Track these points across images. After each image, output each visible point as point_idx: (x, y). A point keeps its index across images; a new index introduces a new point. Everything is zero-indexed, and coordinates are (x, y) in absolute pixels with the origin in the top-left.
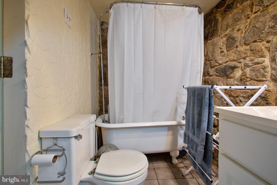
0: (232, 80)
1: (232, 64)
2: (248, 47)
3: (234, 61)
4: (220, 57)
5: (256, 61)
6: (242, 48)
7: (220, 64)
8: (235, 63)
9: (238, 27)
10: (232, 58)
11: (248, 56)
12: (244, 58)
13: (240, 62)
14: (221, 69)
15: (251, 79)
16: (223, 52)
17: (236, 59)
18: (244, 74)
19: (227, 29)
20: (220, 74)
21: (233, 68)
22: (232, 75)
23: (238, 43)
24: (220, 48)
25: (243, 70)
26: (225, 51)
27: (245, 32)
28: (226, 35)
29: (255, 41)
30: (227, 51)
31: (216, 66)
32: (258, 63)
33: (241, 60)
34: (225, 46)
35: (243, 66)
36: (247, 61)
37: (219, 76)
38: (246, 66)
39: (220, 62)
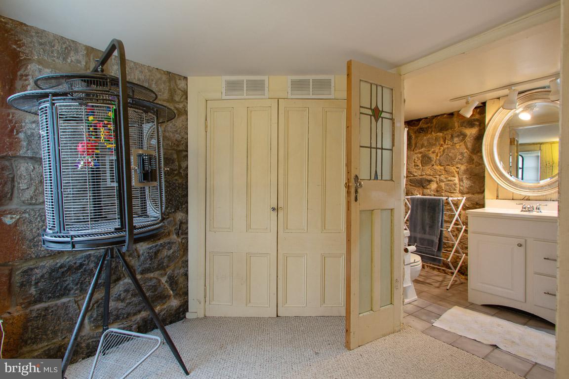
0: (428, 190)
1: (429, 178)
2: (442, 168)
3: (430, 175)
4: (415, 170)
5: (449, 179)
6: (438, 168)
7: (414, 176)
8: (431, 177)
9: (433, 150)
10: (428, 173)
11: (443, 174)
12: (440, 175)
13: (436, 178)
14: (417, 180)
15: (446, 191)
16: (418, 166)
17: (432, 174)
18: (439, 187)
19: (422, 148)
20: (416, 185)
21: (430, 181)
22: (428, 187)
23: (433, 163)
24: (414, 162)
25: (437, 184)
26: (420, 166)
27: (440, 156)
28: (421, 153)
29: (447, 165)
30: (422, 166)
31: (410, 177)
32: (451, 181)
33: (437, 176)
34: (420, 161)
35: (438, 180)
36: (443, 177)
37: (413, 186)
38: (441, 181)
39: (416, 174)
